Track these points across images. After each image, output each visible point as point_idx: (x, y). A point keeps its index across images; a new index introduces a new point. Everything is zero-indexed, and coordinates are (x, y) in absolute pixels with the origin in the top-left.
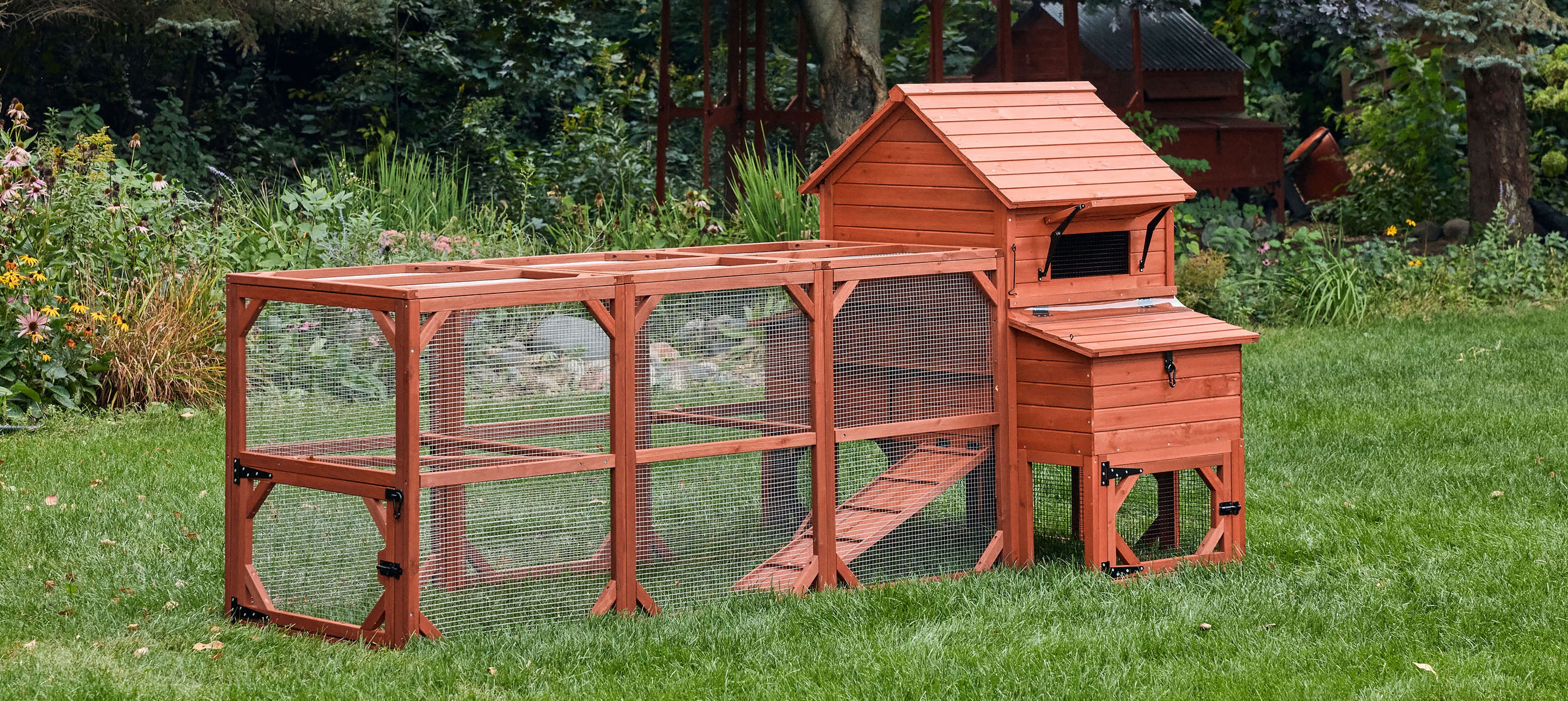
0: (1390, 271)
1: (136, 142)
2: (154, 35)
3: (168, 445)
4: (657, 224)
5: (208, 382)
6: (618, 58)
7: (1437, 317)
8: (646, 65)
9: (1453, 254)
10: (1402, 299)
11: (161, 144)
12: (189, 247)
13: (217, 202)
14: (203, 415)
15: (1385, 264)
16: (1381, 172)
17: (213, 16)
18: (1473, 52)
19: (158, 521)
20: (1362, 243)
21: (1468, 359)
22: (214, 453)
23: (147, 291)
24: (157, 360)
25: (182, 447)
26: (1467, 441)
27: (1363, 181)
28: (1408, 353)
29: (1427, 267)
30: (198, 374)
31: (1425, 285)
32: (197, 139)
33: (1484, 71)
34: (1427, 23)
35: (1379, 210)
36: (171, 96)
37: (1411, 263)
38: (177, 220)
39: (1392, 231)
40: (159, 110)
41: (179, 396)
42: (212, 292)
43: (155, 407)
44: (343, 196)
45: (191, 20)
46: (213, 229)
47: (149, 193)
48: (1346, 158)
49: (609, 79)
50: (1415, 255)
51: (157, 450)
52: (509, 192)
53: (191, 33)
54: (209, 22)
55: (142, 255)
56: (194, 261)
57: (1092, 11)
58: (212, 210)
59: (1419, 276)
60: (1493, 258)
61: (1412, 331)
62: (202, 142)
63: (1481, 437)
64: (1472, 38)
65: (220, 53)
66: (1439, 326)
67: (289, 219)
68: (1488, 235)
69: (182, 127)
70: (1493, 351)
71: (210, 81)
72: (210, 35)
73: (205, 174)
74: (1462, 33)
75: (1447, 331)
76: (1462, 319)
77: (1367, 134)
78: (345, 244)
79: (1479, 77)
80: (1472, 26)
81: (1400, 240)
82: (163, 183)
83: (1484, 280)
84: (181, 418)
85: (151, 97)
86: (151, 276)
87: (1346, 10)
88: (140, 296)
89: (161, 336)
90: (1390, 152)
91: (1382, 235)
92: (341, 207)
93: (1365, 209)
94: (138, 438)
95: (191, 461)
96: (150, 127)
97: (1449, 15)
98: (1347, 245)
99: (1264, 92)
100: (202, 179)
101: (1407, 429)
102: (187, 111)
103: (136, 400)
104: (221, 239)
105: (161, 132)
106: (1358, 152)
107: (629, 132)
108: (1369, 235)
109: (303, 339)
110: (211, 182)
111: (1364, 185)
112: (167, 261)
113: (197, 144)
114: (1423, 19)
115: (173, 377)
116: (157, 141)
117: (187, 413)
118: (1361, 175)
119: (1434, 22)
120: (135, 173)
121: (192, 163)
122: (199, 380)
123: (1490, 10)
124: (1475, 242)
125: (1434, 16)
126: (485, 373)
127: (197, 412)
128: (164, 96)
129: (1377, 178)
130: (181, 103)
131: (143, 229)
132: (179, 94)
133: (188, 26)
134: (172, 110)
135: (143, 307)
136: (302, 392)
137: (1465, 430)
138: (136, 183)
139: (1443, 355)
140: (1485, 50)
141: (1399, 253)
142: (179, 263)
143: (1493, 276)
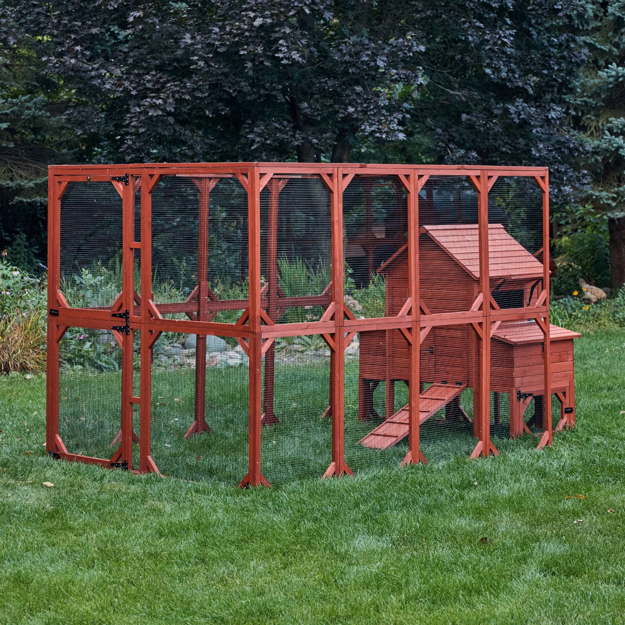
0: (575, 311)
1: (5, 253)
2: (13, 205)
3: (19, 391)
4: (242, 291)
5: (37, 362)
6: (224, 215)
7: (596, 332)
8: (237, 219)
9: (603, 304)
10: (581, 324)
11: (16, 254)
12: (29, 301)
13: (41, 281)
14: (35, 377)
15: (572, 308)
16: (571, 266)
17: (40, 196)
18: (614, 211)
19: (15, 426)
20: (562, 298)
21: (610, 351)
22: (40, 395)
23: (10, 321)
24: (14, 353)
25: (26, 392)
26: (609, 389)
27: (562, 270)
28: (583, 349)
29: (591, 310)
30: (33, 359)
31: (591, 318)
32: (33, 252)
33: (619, 219)
34: (594, 197)
35: (570, 284)
36: (21, 233)
37: (584, 308)
38: (23, 288)
39: (576, 293)
40: (15, 239)
41: (24, 369)
42: (40, 322)
43: (14, 374)
44: (99, 278)
45: (30, 198)
46: (40, 293)
47: (11, 276)
48: (555, 260)
49: (220, 224)
50: (586, 304)
51: (14, 393)
52: (175, 276)
53: (29, 204)
54: (38, 199)
55: (8, 305)
56: (32, 307)
57: (439, 193)
58: (40, 284)
59: (587, 313)
60: (621, 305)
61: (584, 338)
62: (35, 254)
63: (616, 387)
64: (614, 204)
65: (43, 213)
66: (597, 336)
67: (75, 288)
68: (620, 295)
69: (26, 247)
70: (622, 348)
71: (39, 225)
72: (39, 204)
73: (36, 268)
74: (610, 202)
75: (601, 338)
76: (607, 333)
77: (565, 249)
78: (100, 299)
79: (617, 223)
80: (614, 199)
81: (580, 298)
82: (18, 272)
83: (617, 315)
84: (25, 379)
85: (13, 232)
86: (12, 314)
87: (556, 191)
88: (6, 323)
89: (16, 342)
90: (576, 257)
91: (571, 294)
92: (98, 283)
93: (564, 283)
94: (6, 388)
95: (30, 398)
96: (11, 246)
97: (604, 194)
98: (555, 300)
99: (518, 230)
100: (35, 270)
101: (582, 383)
102: (28, 239)
103: (5, 370)
104: (43, 297)
105: (16, 249)
106: (561, 257)
107: (229, 249)
108: (565, 295)
109: (82, 342)
110: (38, 271)
111: (563, 273)
112: (19, 307)
113: (32, 255)
114: (592, 195)
115: (22, 360)
116: (15, 253)
117: (28, 377)
118: (562, 268)
119: (597, 196)
120: (5, 267)
121: (30, 262)
122: (33, 362)
123: (622, 192)
124: (614, 298)
125: (597, 194)
126: (164, 359)
127: (32, 376)
128: (17, 233)
129: (568, 269)
130: (25, 236)
131: (8, 293)
132: (24, 232)
133: (28, 200)
134: (21, 239)
135: (8, 328)
136: (80, 367)
137: (609, 384)
138: (5, 272)
139: (599, 350)
140: (619, 210)
141: (579, 303)
142: (25, 308)
143: (621, 314)
